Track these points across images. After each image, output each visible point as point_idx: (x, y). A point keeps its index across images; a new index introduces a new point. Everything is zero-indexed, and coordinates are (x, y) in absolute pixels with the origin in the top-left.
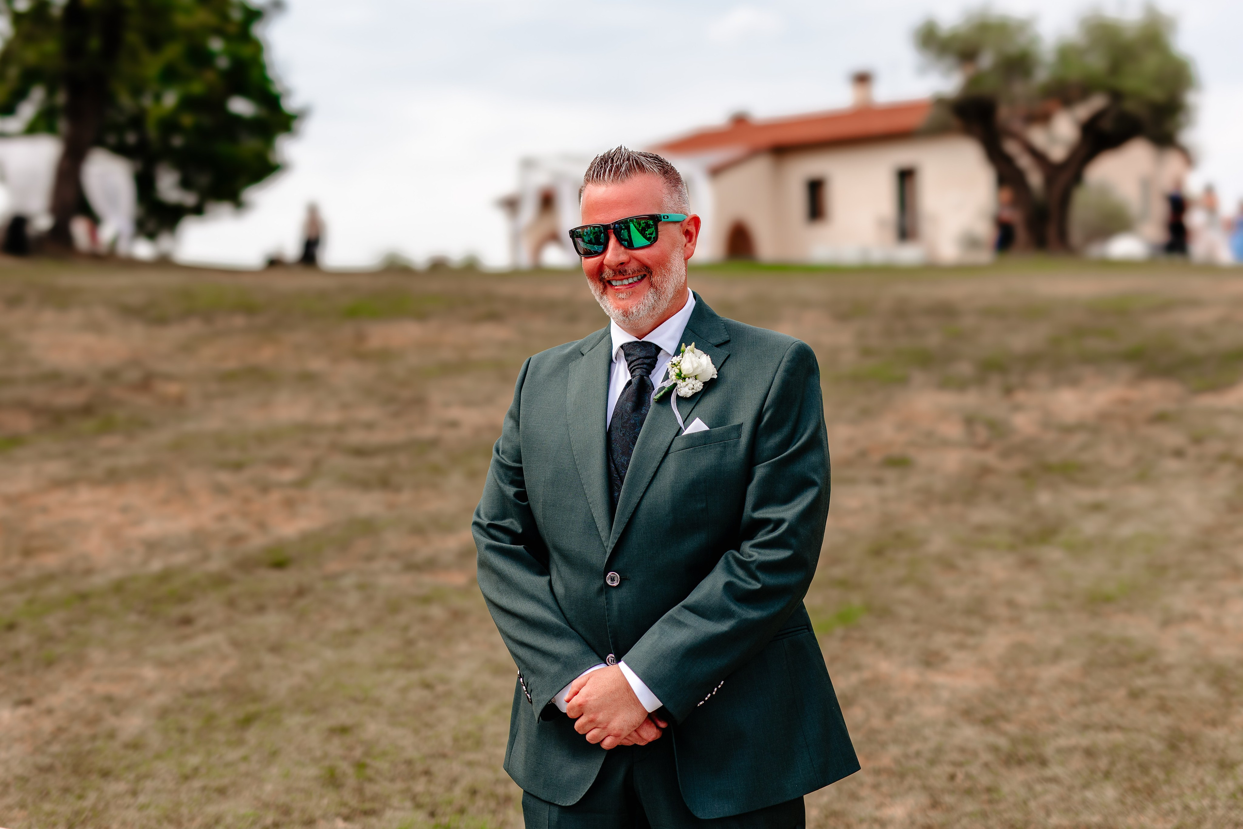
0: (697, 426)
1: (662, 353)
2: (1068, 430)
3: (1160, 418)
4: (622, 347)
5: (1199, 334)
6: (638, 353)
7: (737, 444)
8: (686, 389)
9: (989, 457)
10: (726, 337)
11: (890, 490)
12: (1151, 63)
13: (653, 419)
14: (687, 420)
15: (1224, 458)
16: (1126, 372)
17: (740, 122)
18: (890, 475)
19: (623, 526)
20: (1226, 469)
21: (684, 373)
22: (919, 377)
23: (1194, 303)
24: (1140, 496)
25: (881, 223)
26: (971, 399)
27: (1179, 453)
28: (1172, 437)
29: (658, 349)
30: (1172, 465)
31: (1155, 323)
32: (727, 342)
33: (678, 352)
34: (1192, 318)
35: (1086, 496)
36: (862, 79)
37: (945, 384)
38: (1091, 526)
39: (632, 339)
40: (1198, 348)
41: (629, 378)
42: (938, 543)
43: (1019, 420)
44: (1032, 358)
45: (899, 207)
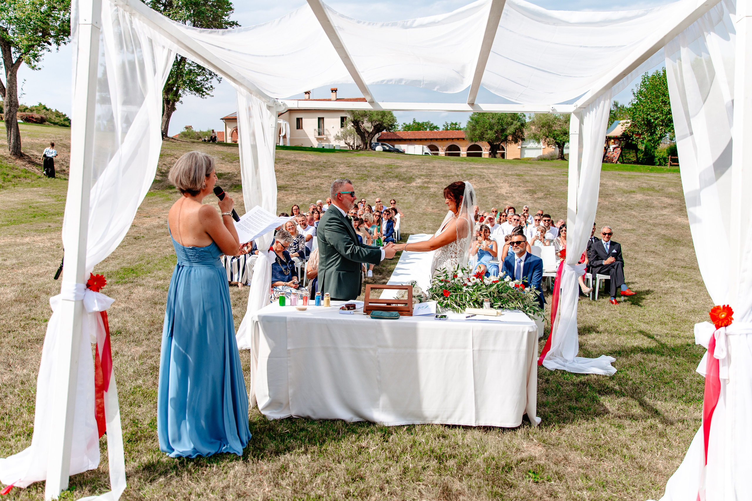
2: (393, 188)
3: (403, 187)
9: (385, 192)
16: (397, 180)
18: (374, 194)
22: (368, 179)
24: (406, 198)
25: (315, 130)
26: (377, 183)
27: (408, 192)
28: (406, 190)
37: (373, 181)
38: (402, 201)
43: (386, 187)
44: (383, 177)
45: (319, 127)
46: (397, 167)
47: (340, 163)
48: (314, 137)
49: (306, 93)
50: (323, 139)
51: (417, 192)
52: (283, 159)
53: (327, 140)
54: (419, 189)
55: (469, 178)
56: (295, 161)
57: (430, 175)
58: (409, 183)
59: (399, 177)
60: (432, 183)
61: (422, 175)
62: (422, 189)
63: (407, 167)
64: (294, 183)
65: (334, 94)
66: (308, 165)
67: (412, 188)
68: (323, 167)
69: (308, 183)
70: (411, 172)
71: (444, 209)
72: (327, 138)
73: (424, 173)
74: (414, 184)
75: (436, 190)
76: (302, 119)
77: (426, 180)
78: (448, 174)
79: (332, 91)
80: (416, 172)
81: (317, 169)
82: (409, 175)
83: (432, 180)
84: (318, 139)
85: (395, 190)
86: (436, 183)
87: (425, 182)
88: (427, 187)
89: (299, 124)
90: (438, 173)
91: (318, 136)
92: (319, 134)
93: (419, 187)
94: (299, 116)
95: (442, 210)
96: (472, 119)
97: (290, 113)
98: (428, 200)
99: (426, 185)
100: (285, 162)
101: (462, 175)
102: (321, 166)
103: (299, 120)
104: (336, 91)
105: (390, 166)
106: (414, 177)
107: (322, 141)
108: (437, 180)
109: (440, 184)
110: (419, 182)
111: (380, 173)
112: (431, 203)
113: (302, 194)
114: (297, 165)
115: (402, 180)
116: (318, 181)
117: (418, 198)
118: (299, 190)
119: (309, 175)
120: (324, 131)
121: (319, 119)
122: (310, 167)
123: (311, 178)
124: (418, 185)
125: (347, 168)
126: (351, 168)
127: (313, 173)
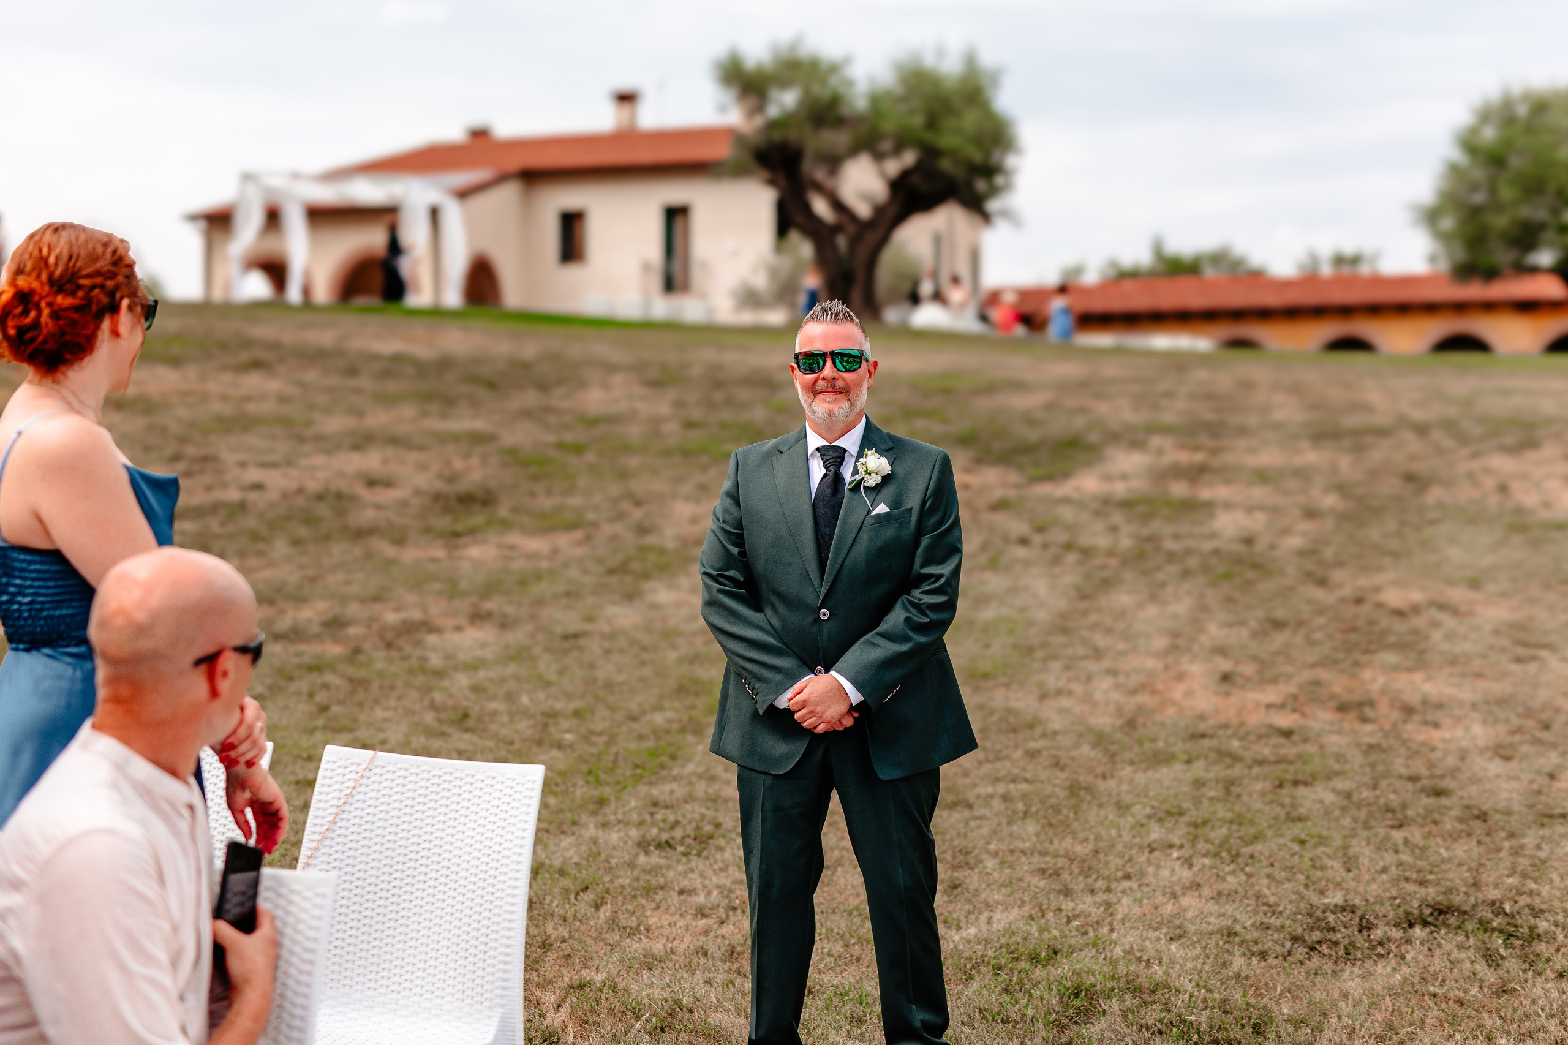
0: (882, 509)
1: (847, 454)
3: (1000, 506)
4: (818, 449)
5: (1031, 421)
6: (831, 454)
7: (909, 522)
8: (871, 481)
10: (891, 445)
12: (970, 120)
13: (849, 502)
14: (874, 505)
15: (1069, 547)
17: (479, 135)
19: (832, 578)
20: (1071, 558)
21: (869, 470)
23: (1018, 386)
27: (1023, 541)
28: (1018, 526)
29: (845, 451)
30: (1021, 552)
31: (983, 405)
32: (892, 448)
33: (861, 454)
34: (1020, 402)
36: (626, 98)
39: (826, 443)
40: (1033, 435)
41: (824, 471)
45: (667, 252)
46: (991, 388)
47: (611, 368)
51: (1102, 541)
54: (1118, 517)
55: (1509, 440)
56: (318, 356)
57: (1215, 430)
58: (1049, 478)
60: (1227, 474)
61: (1153, 429)
62: (1146, 518)
63: (1064, 386)
67: (1067, 513)
70: (1082, 410)
71: (1338, 684)
73: (1168, 417)
75: (1257, 522)
76: (584, 213)
77: (1184, 457)
78: (1351, 421)
82: (1059, 426)
83: (1228, 458)
86: (1262, 476)
87: (1177, 472)
88: (1189, 507)
89: (571, 238)
90: (1279, 415)
92: (666, 286)
93: (1126, 504)
94: (570, 197)
95: (1314, 693)
96: (1469, 143)
97: (528, 182)
98: (1182, 607)
99: (1179, 489)
100: (244, 357)
101: (1449, 425)
103: (571, 222)
106: (1094, 437)
108: (1269, 457)
109: (1292, 484)
112: (1215, 632)
114: (311, 376)
116: (372, 461)
117: (1106, 584)
120: (688, 272)
121: (670, 213)
122: (391, 387)
123: (328, 444)
124: (1119, 489)
125: (639, 390)
126: (671, 394)
127: (378, 419)
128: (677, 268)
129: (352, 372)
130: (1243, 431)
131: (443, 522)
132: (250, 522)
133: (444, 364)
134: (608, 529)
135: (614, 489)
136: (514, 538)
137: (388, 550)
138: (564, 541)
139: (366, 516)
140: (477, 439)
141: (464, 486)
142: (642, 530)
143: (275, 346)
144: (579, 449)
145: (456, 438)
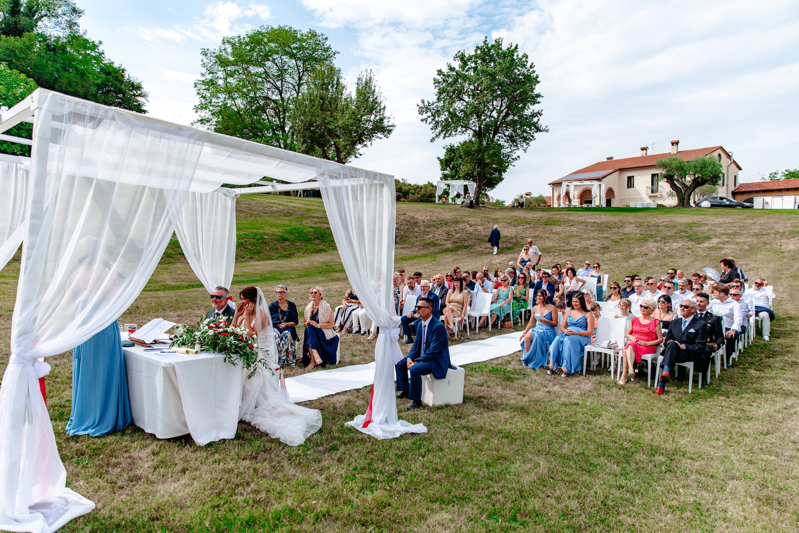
3: (688, 248)
9: (660, 254)
11: (644, 258)
16: (686, 240)
17: (610, 159)
18: (644, 256)
22: (650, 240)
25: (648, 187)
26: (658, 244)
27: (689, 254)
28: (689, 252)
30: (687, 256)
35: (672, 260)
37: (656, 241)
40: (701, 235)
42: (650, 265)
43: (666, 248)
44: (671, 237)
45: (652, 184)
47: (631, 223)
48: (646, 196)
49: (643, 149)
50: (657, 196)
51: (702, 254)
52: (570, 221)
53: (661, 197)
54: (707, 250)
56: (582, 223)
57: (737, 234)
58: (699, 244)
59: (690, 238)
60: (731, 243)
61: (725, 234)
62: (711, 250)
64: (562, 245)
65: (675, 147)
66: (593, 226)
67: (699, 250)
68: (608, 227)
69: (578, 245)
70: (715, 230)
72: (661, 195)
74: (706, 245)
76: (633, 177)
77: (726, 240)
79: (673, 144)
80: (720, 230)
81: (599, 230)
82: (707, 234)
83: (734, 240)
84: (650, 197)
85: (674, 251)
86: (737, 243)
87: (723, 242)
89: (630, 182)
91: (650, 194)
92: (652, 192)
93: (710, 248)
94: (630, 174)
97: (620, 172)
99: (720, 246)
102: (607, 227)
103: (630, 179)
104: (677, 143)
105: (690, 225)
106: (713, 236)
107: (656, 199)
110: (715, 241)
111: (669, 233)
113: (562, 255)
114: (581, 227)
115: (692, 240)
116: (591, 242)
118: (561, 252)
119: (585, 236)
120: (658, 188)
121: (653, 176)
122: (594, 229)
123: (585, 239)
124: (710, 246)
125: (635, 228)
126: (640, 228)
127: (592, 235)
128: (655, 188)
129: (587, 226)
130: (742, 234)
131: (602, 251)
132: (576, 252)
133: (602, 223)
134: (625, 252)
135: (627, 246)
136: (612, 254)
137: (595, 255)
138: (619, 254)
139: (591, 251)
140: (607, 238)
141: (605, 246)
142: (630, 252)
143: (574, 221)
144: (623, 239)
145: (604, 238)
